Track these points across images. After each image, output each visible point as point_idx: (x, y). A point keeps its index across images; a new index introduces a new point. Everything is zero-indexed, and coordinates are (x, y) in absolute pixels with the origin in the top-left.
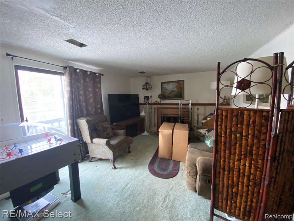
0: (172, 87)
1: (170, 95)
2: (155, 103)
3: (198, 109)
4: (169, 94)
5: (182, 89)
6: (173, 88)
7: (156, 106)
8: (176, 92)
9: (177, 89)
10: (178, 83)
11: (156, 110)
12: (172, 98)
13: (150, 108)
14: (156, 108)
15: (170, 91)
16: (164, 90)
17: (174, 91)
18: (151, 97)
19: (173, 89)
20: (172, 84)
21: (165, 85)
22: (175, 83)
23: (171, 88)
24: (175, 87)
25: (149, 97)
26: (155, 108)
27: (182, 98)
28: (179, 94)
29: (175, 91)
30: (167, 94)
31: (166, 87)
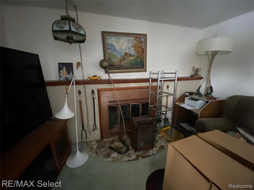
0: (126, 44)
1: (123, 63)
2: (92, 79)
3: (168, 87)
4: (120, 60)
5: (143, 52)
6: (129, 48)
7: (95, 87)
8: (134, 58)
9: (135, 50)
10: (136, 37)
11: (96, 95)
12: (126, 68)
13: (80, 92)
14: (96, 92)
15: (123, 54)
16: (109, 51)
17: (130, 55)
18: (79, 64)
19: (127, 51)
20: (127, 38)
21: (112, 40)
22: (131, 39)
23: (124, 47)
24: (132, 46)
25: (71, 64)
26: (93, 92)
27: (143, 69)
28: (139, 60)
29: (132, 54)
30: (115, 61)
31: (114, 43)
